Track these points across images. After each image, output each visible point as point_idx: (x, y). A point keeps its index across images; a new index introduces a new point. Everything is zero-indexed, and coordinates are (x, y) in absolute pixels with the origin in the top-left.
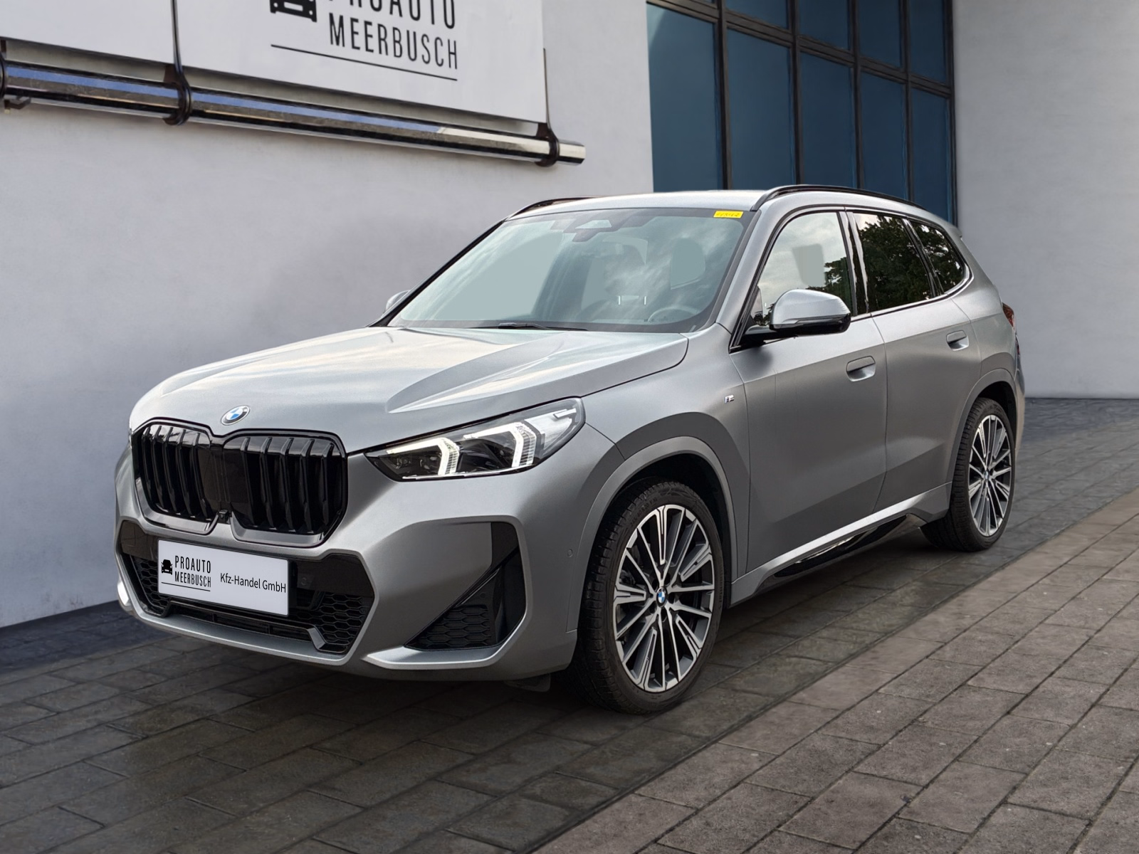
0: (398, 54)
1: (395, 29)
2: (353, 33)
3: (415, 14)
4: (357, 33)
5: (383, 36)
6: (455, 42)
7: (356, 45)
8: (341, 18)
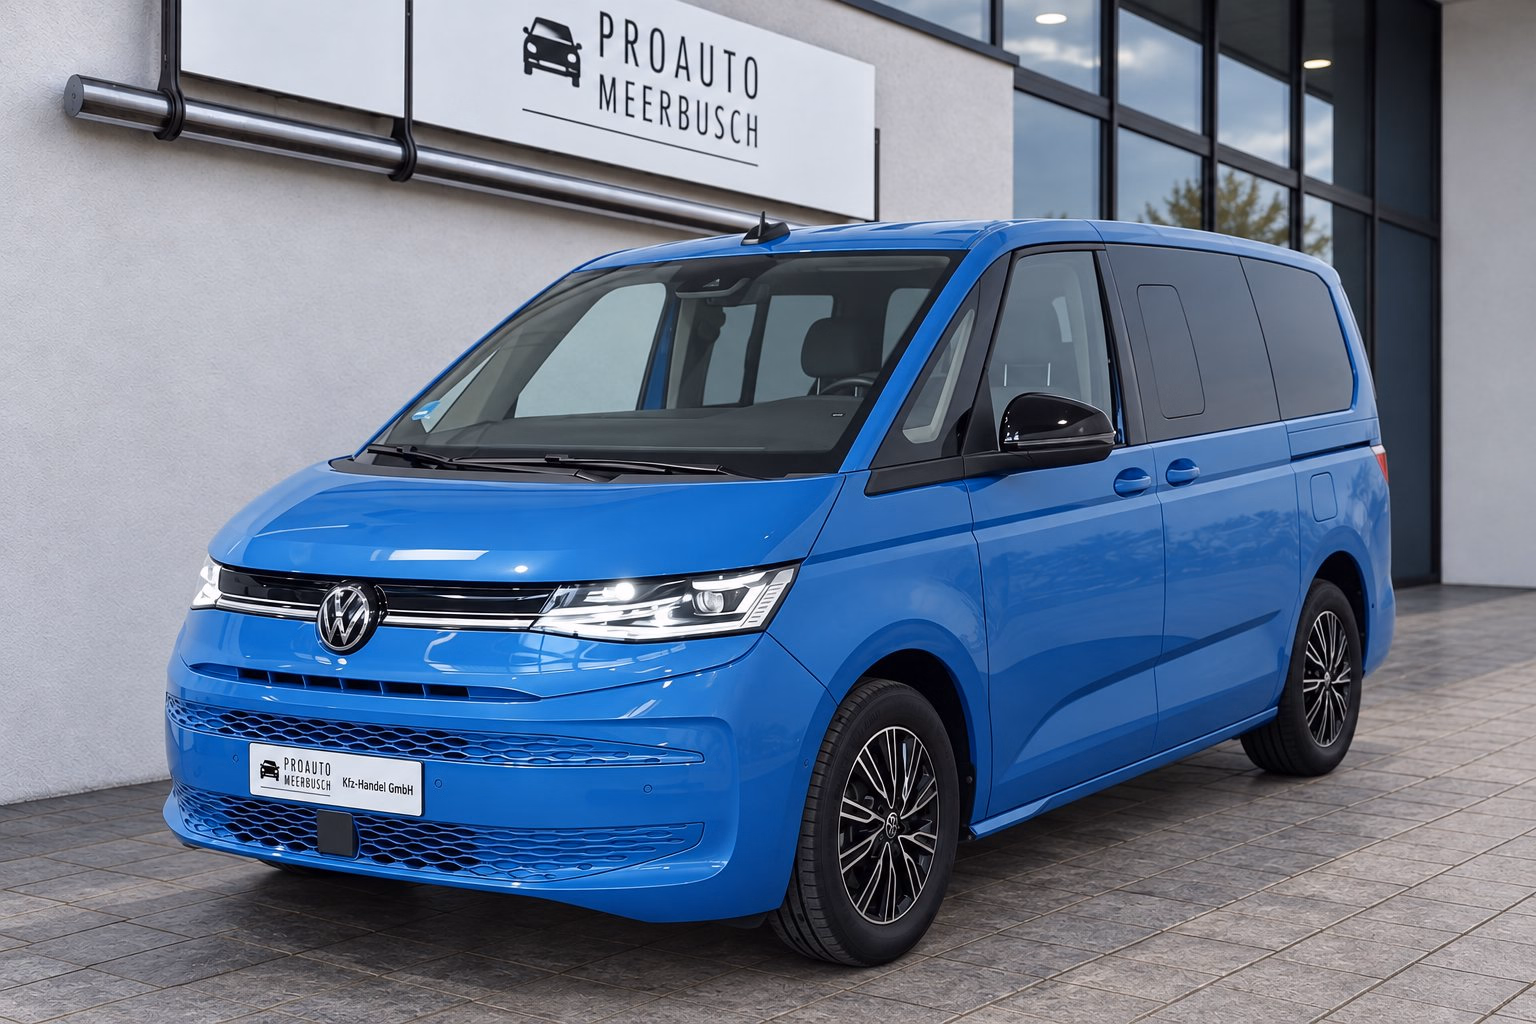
0: (684, 125)
1: (681, 97)
2: (628, 98)
3: (707, 80)
4: (632, 99)
5: (665, 104)
6: (756, 118)
7: (630, 112)
8: (614, 80)
